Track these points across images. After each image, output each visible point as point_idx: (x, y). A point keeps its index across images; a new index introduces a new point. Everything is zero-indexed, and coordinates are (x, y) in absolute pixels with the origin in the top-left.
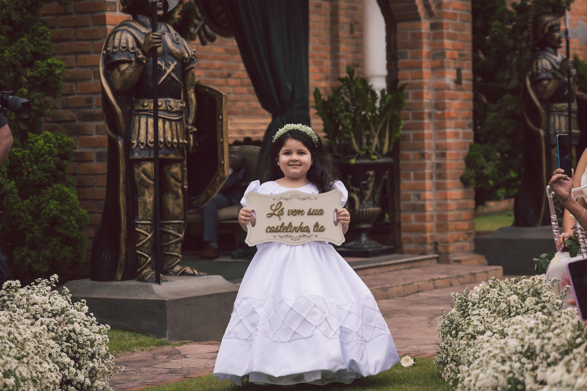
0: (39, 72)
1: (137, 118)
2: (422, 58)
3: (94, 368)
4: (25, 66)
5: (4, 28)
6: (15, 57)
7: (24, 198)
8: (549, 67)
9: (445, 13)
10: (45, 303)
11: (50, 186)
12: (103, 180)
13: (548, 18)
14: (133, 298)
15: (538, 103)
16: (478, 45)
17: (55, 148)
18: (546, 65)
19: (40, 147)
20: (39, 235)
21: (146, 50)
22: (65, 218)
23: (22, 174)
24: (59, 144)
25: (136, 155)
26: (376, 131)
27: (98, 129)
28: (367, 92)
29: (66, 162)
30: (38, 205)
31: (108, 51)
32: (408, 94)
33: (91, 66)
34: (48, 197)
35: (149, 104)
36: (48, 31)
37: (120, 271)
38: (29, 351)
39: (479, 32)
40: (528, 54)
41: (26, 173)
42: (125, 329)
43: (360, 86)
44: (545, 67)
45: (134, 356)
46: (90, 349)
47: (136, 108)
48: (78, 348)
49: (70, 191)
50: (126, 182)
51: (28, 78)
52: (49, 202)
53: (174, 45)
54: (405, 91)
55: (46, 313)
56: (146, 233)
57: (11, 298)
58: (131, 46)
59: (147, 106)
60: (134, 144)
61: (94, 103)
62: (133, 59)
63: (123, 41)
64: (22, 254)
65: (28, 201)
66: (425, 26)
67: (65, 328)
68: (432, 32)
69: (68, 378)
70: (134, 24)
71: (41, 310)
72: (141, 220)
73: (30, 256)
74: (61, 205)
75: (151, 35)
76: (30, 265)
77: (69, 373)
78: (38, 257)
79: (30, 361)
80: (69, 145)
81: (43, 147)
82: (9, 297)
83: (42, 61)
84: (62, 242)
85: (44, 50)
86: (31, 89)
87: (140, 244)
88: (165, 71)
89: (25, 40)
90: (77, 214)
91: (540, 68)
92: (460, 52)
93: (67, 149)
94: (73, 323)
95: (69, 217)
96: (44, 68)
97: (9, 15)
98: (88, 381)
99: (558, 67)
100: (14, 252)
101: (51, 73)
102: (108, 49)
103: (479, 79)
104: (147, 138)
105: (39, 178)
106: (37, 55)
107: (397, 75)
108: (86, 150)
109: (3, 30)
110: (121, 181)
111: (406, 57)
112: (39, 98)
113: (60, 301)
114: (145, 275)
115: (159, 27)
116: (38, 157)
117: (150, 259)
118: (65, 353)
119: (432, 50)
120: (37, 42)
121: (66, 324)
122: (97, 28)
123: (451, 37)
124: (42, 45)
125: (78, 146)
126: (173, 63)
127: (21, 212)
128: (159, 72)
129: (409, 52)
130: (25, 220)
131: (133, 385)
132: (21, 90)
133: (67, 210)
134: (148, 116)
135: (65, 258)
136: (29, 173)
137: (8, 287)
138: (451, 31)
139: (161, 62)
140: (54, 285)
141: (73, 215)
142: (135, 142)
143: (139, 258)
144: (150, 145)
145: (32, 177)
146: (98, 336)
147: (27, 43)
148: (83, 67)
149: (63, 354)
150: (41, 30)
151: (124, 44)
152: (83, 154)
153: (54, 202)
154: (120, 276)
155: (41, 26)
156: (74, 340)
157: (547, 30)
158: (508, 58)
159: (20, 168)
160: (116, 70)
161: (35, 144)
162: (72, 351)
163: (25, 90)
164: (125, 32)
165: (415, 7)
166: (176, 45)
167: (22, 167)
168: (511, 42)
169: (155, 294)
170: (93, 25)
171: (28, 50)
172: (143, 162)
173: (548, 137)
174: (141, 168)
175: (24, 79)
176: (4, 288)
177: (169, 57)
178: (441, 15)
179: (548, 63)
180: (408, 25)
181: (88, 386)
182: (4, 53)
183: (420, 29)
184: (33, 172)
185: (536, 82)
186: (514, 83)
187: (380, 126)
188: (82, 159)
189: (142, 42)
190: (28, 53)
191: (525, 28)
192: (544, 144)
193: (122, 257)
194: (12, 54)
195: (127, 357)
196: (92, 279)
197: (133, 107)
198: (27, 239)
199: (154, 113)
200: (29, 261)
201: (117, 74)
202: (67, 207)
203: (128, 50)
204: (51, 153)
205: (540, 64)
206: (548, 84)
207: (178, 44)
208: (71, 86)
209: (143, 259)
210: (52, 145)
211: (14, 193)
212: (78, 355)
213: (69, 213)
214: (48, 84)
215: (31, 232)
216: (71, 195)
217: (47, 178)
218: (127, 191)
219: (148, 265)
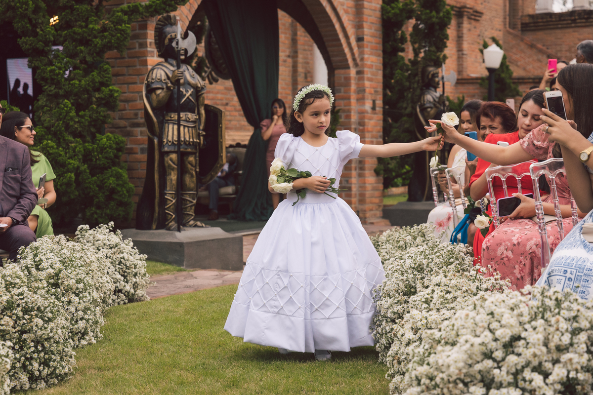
0: (104, 95)
1: (167, 125)
2: (350, 93)
3: (136, 282)
4: (95, 91)
5: (81, 66)
6: (89, 85)
7: (93, 176)
8: (432, 100)
9: (366, 64)
10: (105, 240)
11: (110, 168)
13: (431, 69)
14: (163, 241)
15: (424, 123)
16: (386, 85)
17: (114, 144)
18: (430, 99)
19: (104, 143)
20: (103, 200)
21: (173, 81)
22: (119, 189)
23: (91, 160)
24: (116, 141)
25: (166, 149)
27: (142, 133)
29: (120, 153)
30: (102, 181)
31: (148, 82)
32: (341, 116)
33: (138, 92)
34: (108, 175)
35: (174, 116)
36: (110, 69)
37: (155, 223)
39: (387, 77)
40: (418, 92)
41: (94, 160)
42: (157, 261)
45: (163, 277)
46: (134, 270)
47: (166, 119)
48: (126, 269)
49: (123, 172)
50: (159, 166)
51: (96, 98)
52: (109, 179)
53: (191, 79)
54: (340, 114)
55: (105, 246)
56: (172, 199)
57: (83, 236)
58: (163, 78)
60: (164, 142)
61: (139, 116)
62: (165, 87)
63: (158, 75)
65: (95, 178)
66: (353, 72)
67: (118, 256)
68: (357, 76)
69: (119, 288)
70: (166, 64)
71: (102, 244)
72: (168, 191)
73: (96, 213)
74: (117, 181)
75: (176, 72)
76: (96, 219)
77: (120, 285)
78: (102, 214)
80: (122, 142)
81: (106, 143)
82: (81, 235)
83: (106, 88)
84: (117, 204)
85: (107, 81)
86: (98, 106)
87: (168, 206)
88: (185, 95)
89: (95, 74)
90: (127, 187)
91: (426, 100)
92: (375, 89)
93: (122, 145)
94: (123, 253)
95: (122, 189)
96: (107, 92)
97: (85, 57)
98: (132, 291)
99: (437, 100)
100: (86, 210)
101: (111, 96)
102: (149, 80)
103: (387, 107)
104: (173, 138)
105: (103, 163)
106: (102, 84)
108: (134, 146)
110: (156, 165)
111: (340, 92)
112: (104, 111)
113: (115, 239)
114: (171, 226)
115: (182, 66)
116: (102, 149)
117: (174, 216)
118: (118, 272)
119: (357, 88)
120: (103, 75)
121: (119, 253)
122: (141, 67)
123: (370, 80)
124: (106, 77)
125: (129, 144)
126: (190, 90)
127: (91, 184)
128: (181, 95)
129: (342, 89)
130: (93, 190)
131: (162, 294)
132: (92, 106)
133: (120, 184)
134: (174, 124)
135: (119, 215)
136: (96, 159)
137: (81, 229)
138: (369, 76)
139: (183, 89)
140: (111, 229)
141: (125, 187)
142: (165, 140)
143: (167, 215)
144: (175, 142)
145: (98, 162)
146: (139, 262)
147: (96, 76)
148: (133, 92)
149: (116, 273)
150: (106, 68)
151: (159, 77)
152: (132, 149)
153: (113, 179)
154: (154, 227)
155: (105, 65)
156: (123, 264)
157: (430, 76)
158: (405, 94)
159: (91, 156)
160: (153, 94)
161: (101, 141)
162: (122, 271)
163: (95, 106)
164: (160, 69)
165: (347, 60)
168: (407, 84)
169: (177, 238)
170: (140, 65)
171: (97, 80)
172: (170, 154)
174: (169, 158)
175: (94, 99)
176: (78, 230)
177: (188, 86)
178: (363, 66)
179: (431, 97)
180: (342, 71)
181: (132, 294)
183: (350, 74)
184: (99, 159)
185: (423, 109)
186: (409, 110)
188: (131, 152)
189: (170, 75)
190: (97, 83)
191: (416, 75)
193: (156, 215)
194: (86, 83)
195: (158, 278)
196: (137, 228)
197: (164, 118)
198: (95, 202)
199: (178, 122)
200: (96, 216)
201: (154, 96)
202: (121, 182)
203: (161, 81)
204: (111, 147)
205: (426, 98)
206: (430, 111)
207: (194, 78)
208: (125, 105)
209: (170, 216)
210: (111, 142)
211: (87, 173)
212: (126, 274)
213: (122, 186)
214: (109, 103)
215: (98, 198)
216: (124, 174)
217: (108, 163)
218: (159, 172)
219: (172, 220)
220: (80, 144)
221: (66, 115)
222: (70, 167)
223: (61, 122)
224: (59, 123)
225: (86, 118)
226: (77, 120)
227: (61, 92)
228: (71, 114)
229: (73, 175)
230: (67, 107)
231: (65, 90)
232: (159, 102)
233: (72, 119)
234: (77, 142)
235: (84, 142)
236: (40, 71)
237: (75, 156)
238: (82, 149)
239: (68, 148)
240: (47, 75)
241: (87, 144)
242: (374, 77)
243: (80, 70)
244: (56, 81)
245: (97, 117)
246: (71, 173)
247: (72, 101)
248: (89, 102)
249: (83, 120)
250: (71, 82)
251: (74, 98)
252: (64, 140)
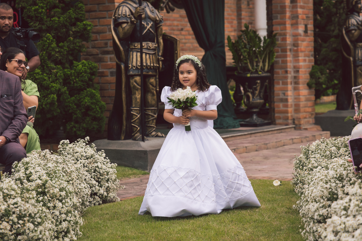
0: (79, 29)
1: (131, 53)
2: (286, 19)
3: (108, 187)
4: (71, 26)
5: (60, 5)
6: (66, 21)
7: (71, 96)
8: (355, 23)
10: (82, 152)
11: (86, 89)
12: (114, 86)
14: (130, 149)
15: (349, 43)
16: (316, 11)
17: (88, 69)
18: (354, 22)
19: (80, 69)
20: (80, 116)
21: (136, 16)
22: (93, 106)
23: (70, 83)
24: (90, 67)
25: (131, 73)
26: (261, 59)
27: (111, 59)
28: (256, 38)
29: (93, 77)
30: (79, 100)
31: (115, 17)
32: (278, 39)
33: (107, 25)
34: (84, 96)
35: (138, 45)
36: (83, 6)
37: (123, 135)
38: (73, 177)
39: (317, 4)
40: (344, 16)
41: (72, 83)
42: (126, 166)
43: (252, 35)
44: (353, 23)
45: (130, 180)
46: (106, 177)
47: (131, 48)
48: (100, 176)
49: (96, 92)
50: (126, 87)
51: (73, 32)
52: (85, 98)
53: (151, 13)
54: (277, 37)
55: (83, 157)
56: (137, 114)
57: (65, 149)
58: (128, 14)
59: (137, 46)
60: (130, 67)
61: (109, 45)
62: (129, 21)
63: (124, 11)
64: (71, 126)
65: (74, 98)
66: (288, 1)
67: (93, 165)
68: (291, 5)
69: (95, 192)
70: (129, 2)
71: (80, 156)
72: (134, 108)
73: (75, 127)
74: (91, 100)
75: (138, 8)
76: (75, 132)
77: (95, 189)
78: (79, 128)
79: (74, 183)
80: (95, 67)
81: (81, 69)
82: (63, 149)
83: (81, 23)
84: (92, 119)
85: (81, 17)
86: (74, 38)
87: (133, 120)
88: (146, 27)
89: (71, 12)
90: (100, 105)
91: (350, 24)
92: (307, 15)
93: (94, 70)
94: (97, 162)
95: (95, 106)
96: (81, 27)
98: (105, 194)
99: (360, 23)
100: (67, 125)
101: (85, 29)
102: (116, 16)
103: (317, 30)
104: (137, 63)
105: (79, 86)
106: (78, 20)
107: (272, 28)
108: (105, 70)
109: (59, 6)
110: (123, 86)
111: (277, 19)
112: (79, 42)
113: (90, 151)
114: (136, 137)
115: (143, 3)
116: (79, 74)
117: (139, 128)
118: (93, 178)
119: (292, 14)
120: (78, 12)
121: (94, 163)
122: (110, 4)
123: (302, 7)
124: (80, 14)
125: (100, 68)
126: (150, 23)
127: (70, 103)
128: (143, 28)
129: (279, 16)
130: (72, 108)
131: (130, 196)
132: (70, 38)
133: (94, 103)
134: (137, 52)
135: (94, 128)
136: (74, 82)
137: (63, 143)
138: (302, 4)
139: (144, 22)
140: (87, 143)
141: (98, 105)
142: (130, 65)
143: (133, 128)
144: (138, 67)
145: (75, 85)
146: (111, 170)
147: (72, 13)
148: (103, 26)
149: (92, 179)
150: (80, 6)
151: (124, 13)
152: (103, 72)
153: (88, 98)
154: (123, 138)
155: (79, 4)
156: (98, 171)
157: (354, 3)
158: (333, 19)
159: (69, 80)
160: (120, 27)
161: (77, 67)
162: (97, 177)
163: (72, 39)
164: (125, 6)
166: (152, 13)
167: (70, 80)
168: (335, 10)
169: (141, 147)
170: (108, 3)
171: (73, 17)
172: (135, 77)
173: (355, 61)
174: (134, 80)
175: (71, 33)
176: (60, 144)
177: (149, 20)
179: (355, 21)
181: (105, 196)
182: (60, 18)
183: (285, 3)
184: (76, 82)
185: (348, 31)
186: (336, 32)
187: (263, 56)
188: (102, 75)
189: (134, 12)
190: (73, 19)
191: (342, 2)
192: (352, 65)
193: (124, 128)
194: (64, 19)
195: (127, 181)
196: (109, 139)
197: (129, 47)
198: (73, 118)
199: (140, 50)
200: (75, 129)
201: (120, 29)
202: (94, 101)
203: (126, 16)
204: (85, 72)
205: (350, 22)
206: (355, 32)
207: (153, 13)
208: (96, 36)
209: (135, 129)
210: (86, 67)
211: (66, 93)
212: (100, 180)
213: (96, 104)
214: (84, 35)
215: (76, 114)
216: (97, 94)
217: (84, 85)
218: (126, 92)
219: (138, 132)
220: (61, 70)
221: (48, 47)
222: (53, 89)
223: (45, 52)
224: (43, 53)
225: (65, 48)
226: (57, 50)
227: (44, 27)
228: (52, 46)
229: (55, 96)
230: (49, 40)
231: (47, 25)
232: (125, 34)
233: (53, 49)
234: (58, 68)
235: (64, 68)
236: (26, 10)
237: (56, 80)
238: (62, 74)
239: (51, 74)
240: (32, 14)
241: (66, 70)
242: (305, 5)
243: (59, 8)
244: (39, 18)
245: (74, 47)
246: (54, 94)
247: (53, 35)
248: (67, 35)
249: (62, 50)
250: (52, 19)
251: (54, 32)
252: (47, 67)
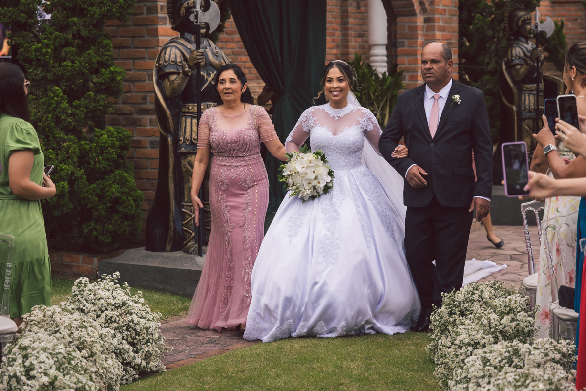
0: (103, 79)
1: (184, 118)
2: (417, 47)
3: (148, 351)
4: (92, 73)
5: (74, 41)
6: (84, 67)
7: (90, 184)
8: (522, 55)
9: (437, 9)
10: (109, 298)
11: (112, 172)
12: (156, 164)
13: (521, 13)
14: (180, 268)
15: (511, 84)
16: (463, 33)
17: (117, 141)
18: (519, 53)
19: (104, 141)
20: (104, 213)
21: (191, 64)
22: (124, 198)
23: (89, 163)
24: (120, 137)
25: (183, 149)
26: (378, 108)
27: (151, 121)
28: (371, 75)
29: (125, 152)
30: (103, 189)
31: (159, 64)
32: (405, 76)
33: (146, 70)
34: (111, 182)
35: (193, 108)
36: (110, 44)
37: (169, 244)
38: (96, 351)
39: (464, 24)
40: (504, 43)
41: (93, 163)
43: (366, 71)
44: (518, 55)
45: (180, 321)
46: (145, 336)
47: (183, 111)
48: (136, 335)
49: (129, 176)
50: (174, 172)
51: (94, 83)
52: (112, 186)
53: (214, 58)
54: (404, 74)
55: (110, 306)
56: (191, 213)
58: (179, 60)
59: (192, 109)
60: (181, 140)
61: (149, 100)
62: (181, 71)
63: (173, 56)
64: (90, 227)
65: (94, 185)
66: (420, 20)
68: (425, 25)
69: (128, 361)
70: (182, 41)
72: (186, 203)
73: (96, 229)
74: (121, 188)
75: (195, 53)
76: (96, 236)
77: (129, 356)
78: (103, 231)
79: (97, 360)
80: (128, 137)
81: (107, 141)
82: (79, 291)
83: (106, 69)
84: (122, 218)
85: (107, 60)
86: (96, 92)
87: (186, 222)
88: (207, 80)
89: (92, 52)
90: (134, 195)
91: (514, 56)
92: (448, 41)
93: (126, 141)
94: (131, 314)
95: (128, 198)
96: (107, 76)
97: (79, 31)
98: (144, 363)
99: (529, 54)
100: (84, 226)
101: (113, 79)
102: (160, 62)
103: (464, 60)
104: (191, 135)
105: (103, 167)
106: (102, 64)
107: (396, 60)
108: (142, 139)
109: (74, 43)
110: (171, 170)
111: (404, 46)
112: (103, 99)
113: (121, 295)
114: (189, 248)
115: (202, 42)
116: (102, 149)
117: (193, 234)
118: (125, 340)
119: (425, 40)
120: (102, 53)
121: (126, 314)
122: (151, 38)
123: (441, 29)
124: (106, 55)
125: (135, 135)
126: (213, 73)
127: (89, 194)
128: (202, 80)
129: (406, 41)
130: (92, 201)
132: (89, 93)
133: (126, 192)
134: (193, 117)
135: (125, 231)
136: (95, 162)
137: (79, 283)
138: (441, 24)
139: (203, 72)
140: (117, 281)
141: (131, 196)
142: (181, 138)
143: (185, 233)
144: (194, 141)
145: (97, 165)
146: (152, 324)
147: (94, 54)
148: (140, 70)
149: (124, 341)
150: (105, 43)
151: (173, 58)
152: (139, 142)
153: (116, 186)
154: (169, 248)
155: (105, 39)
156: (132, 328)
157: (520, 23)
158: (488, 46)
159: (88, 158)
160: (166, 80)
161: (101, 138)
162: (131, 337)
163: (92, 94)
164: (174, 48)
165: (412, 5)
166: (216, 57)
167: (90, 158)
168: (490, 33)
169: (197, 265)
170: (148, 36)
171: (95, 60)
172: (188, 156)
173: (519, 112)
174: (187, 160)
175: (92, 85)
176: (75, 284)
177: (210, 67)
178: (433, 12)
179: (520, 51)
180: (406, 19)
181: (144, 367)
182: (75, 63)
183: (416, 23)
184: (99, 162)
185: (511, 67)
186: (492, 66)
187: (382, 103)
188: (138, 145)
190: (95, 63)
191: (502, 20)
192: (516, 118)
193: (171, 233)
194: (81, 64)
196: (147, 249)
197: (180, 110)
198: (94, 216)
199: (197, 115)
201: (167, 83)
202: (126, 190)
203: (176, 63)
204: (113, 146)
205: (514, 52)
206: (520, 69)
207: (217, 56)
208: (130, 85)
209: (188, 234)
210: (114, 139)
211: (83, 179)
212: (135, 341)
213: (128, 194)
214: (110, 88)
215: (97, 210)
216: (130, 179)
217: (110, 166)
218: (175, 180)
219: (192, 239)
220: (75, 143)
221: (56, 107)
222: (63, 173)
223: (50, 116)
224: (48, 117)
225: (82, 109)
226: (70, 112)
227: (50, 76)
228: (62, 105)
229: (66, 184)
230: (57, 96)
231: (54, 73)
232: (174, 90)
233: (64, 111)
234: (70, 140)
235: (80, 138)
236: (23, 49)
237: (68, 158)
238: (77, 150)
239: (60, 149)
240: (32, 56)
241: (83, 142)
242: (446, 25)
243: (73, 47)
244: (42, 62)
245: (95, 106)
246: (63, 180)
247: (63, 88)
248: (85, 88)
249: (77, 111)
250: (62, 64)
251: (65, 84)
252: (54, 138)
